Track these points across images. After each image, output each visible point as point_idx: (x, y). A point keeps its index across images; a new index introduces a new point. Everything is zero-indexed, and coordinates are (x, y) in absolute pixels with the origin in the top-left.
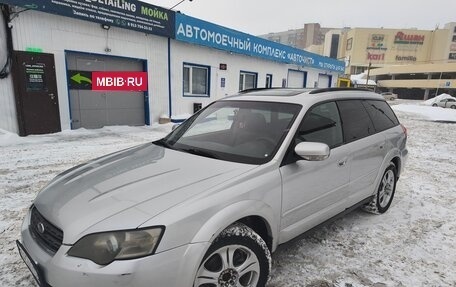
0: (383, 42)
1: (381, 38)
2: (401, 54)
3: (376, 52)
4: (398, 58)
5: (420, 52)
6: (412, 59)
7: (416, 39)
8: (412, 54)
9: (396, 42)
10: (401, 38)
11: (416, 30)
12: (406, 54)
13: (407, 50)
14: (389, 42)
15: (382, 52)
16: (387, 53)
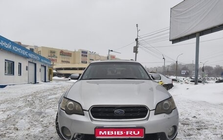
0: (55, 54)
1: (54, 52)
2: (63, 60)
3: (53, 58)
4: (62, 61)
5: (71, 59)
6: (68, 62)
7: (69, 54)
8: (68, 60)
9: (61, 55)
10: (62, 53)
11: (67, 50)
12: (66, 60)
13: (66, 58)
14: (58, 54)
15: (55, 58)
16: (57, 59)
